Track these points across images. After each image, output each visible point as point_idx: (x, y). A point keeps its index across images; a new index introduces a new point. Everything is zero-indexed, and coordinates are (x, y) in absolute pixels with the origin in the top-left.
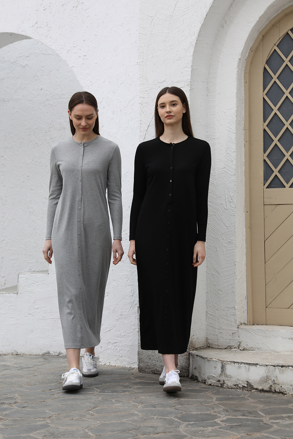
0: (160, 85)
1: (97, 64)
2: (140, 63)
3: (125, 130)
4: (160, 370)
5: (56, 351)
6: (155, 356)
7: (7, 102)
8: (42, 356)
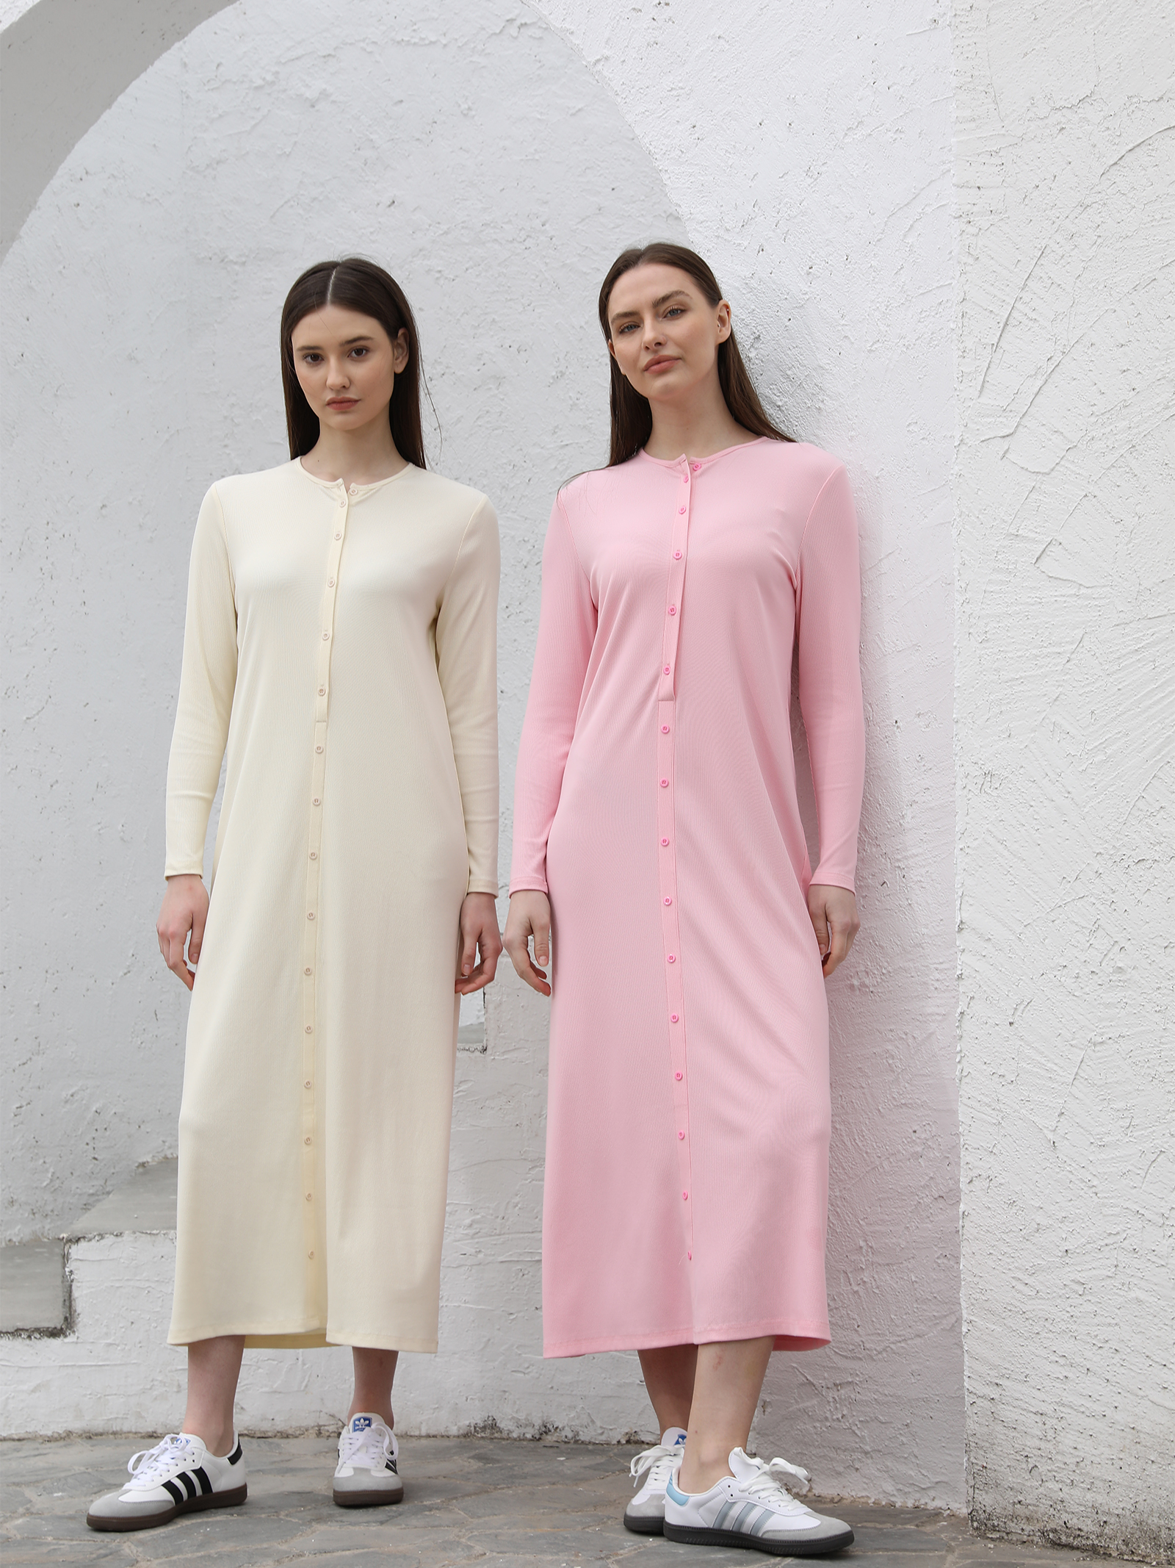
0: (1063, 120)
1: (721, 40)
2: (959, 19)
3: (870, 351)
4: (1085, 1529)
5: (526, 1419)
6: (1059, 1457)
7: (237, 267)
8: (463, 1440)
